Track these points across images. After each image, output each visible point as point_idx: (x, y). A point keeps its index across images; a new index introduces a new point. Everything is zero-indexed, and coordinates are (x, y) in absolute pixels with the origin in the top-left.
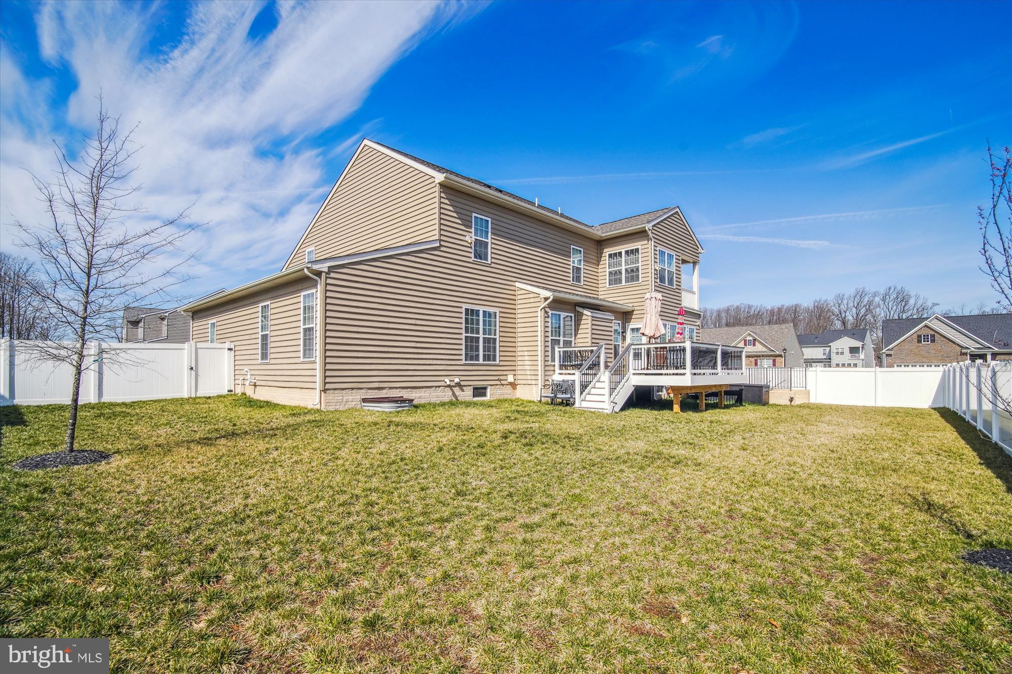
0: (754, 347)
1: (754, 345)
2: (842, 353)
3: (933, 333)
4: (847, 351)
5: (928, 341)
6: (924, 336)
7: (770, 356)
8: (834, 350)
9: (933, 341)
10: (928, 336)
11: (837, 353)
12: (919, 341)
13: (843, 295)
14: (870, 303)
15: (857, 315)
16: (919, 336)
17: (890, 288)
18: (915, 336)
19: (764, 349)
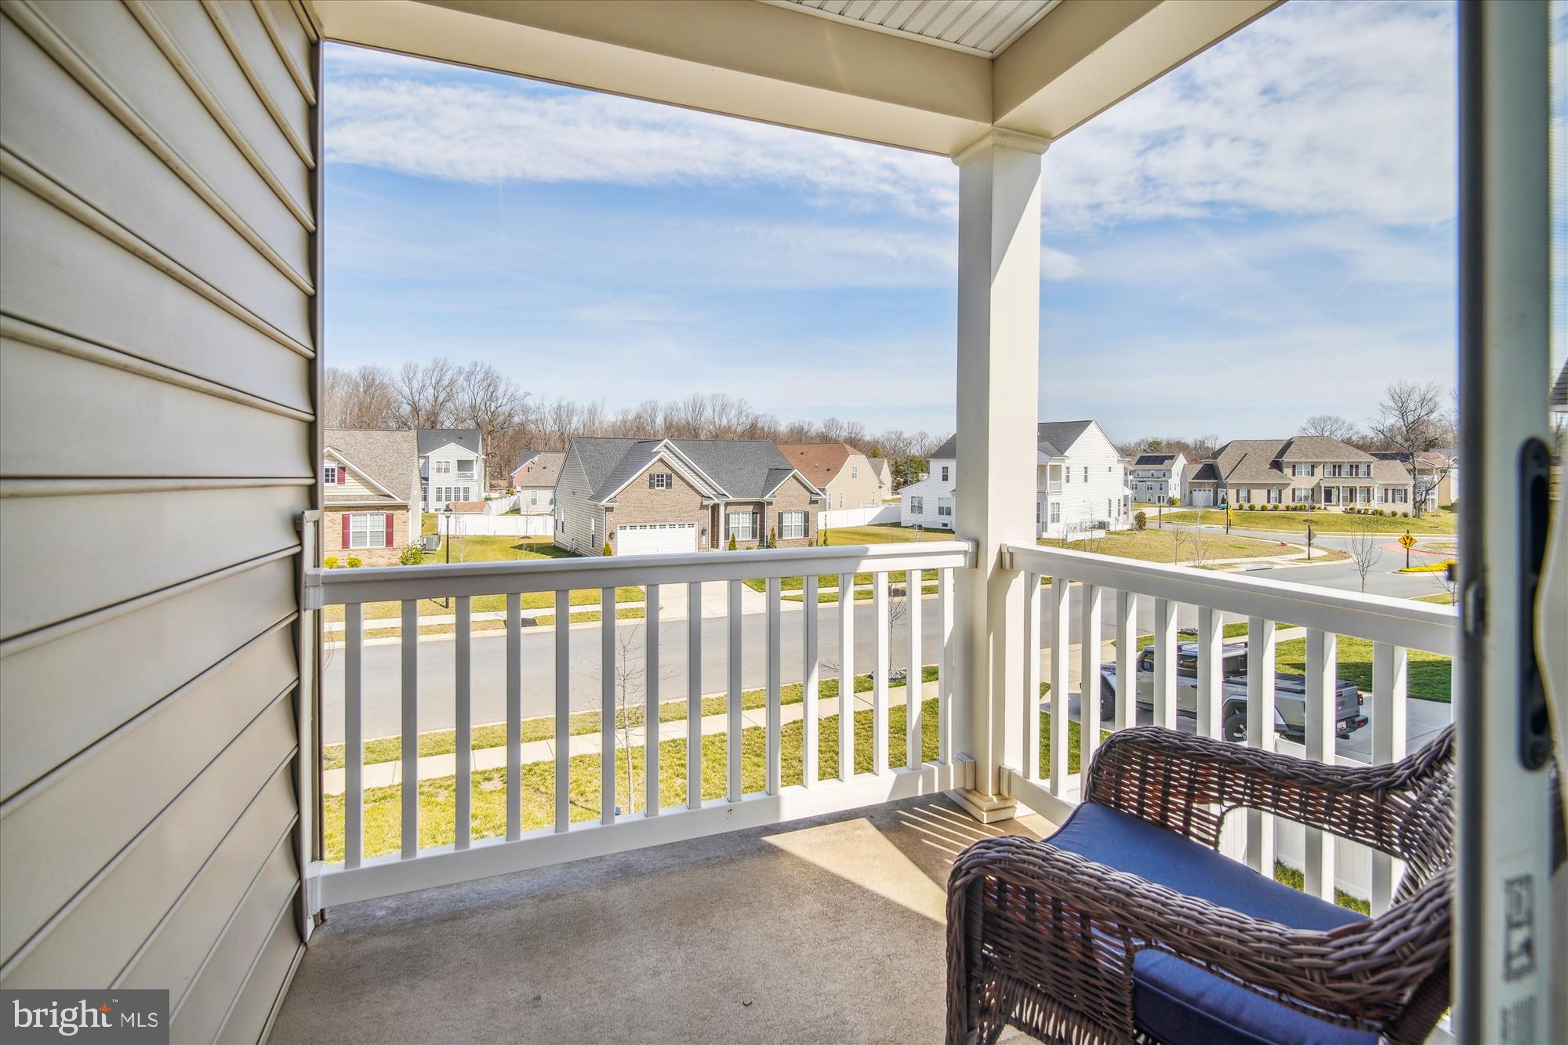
0: (341, 487)
1: (342, 481)
2: (447, 470)
3: (670, 472)
4: (454, 466)
5: (662, 485)
6: (658, 476)
7: (382, 507)
8: (433, 464)
9: (669, 485)
10: (662, 476)
11: (439, 470)
12: (651, 486)
13: (417, 366)
14: (452, 383)
15: (436, 398)
16: (651, 477)
17: (476, 365)
18: (646, 477)
19: (367, 492)
